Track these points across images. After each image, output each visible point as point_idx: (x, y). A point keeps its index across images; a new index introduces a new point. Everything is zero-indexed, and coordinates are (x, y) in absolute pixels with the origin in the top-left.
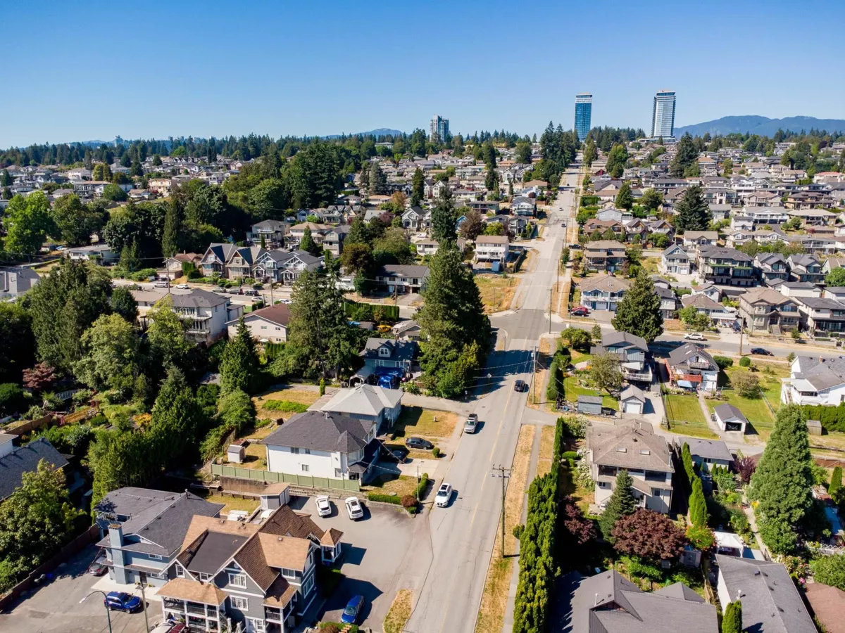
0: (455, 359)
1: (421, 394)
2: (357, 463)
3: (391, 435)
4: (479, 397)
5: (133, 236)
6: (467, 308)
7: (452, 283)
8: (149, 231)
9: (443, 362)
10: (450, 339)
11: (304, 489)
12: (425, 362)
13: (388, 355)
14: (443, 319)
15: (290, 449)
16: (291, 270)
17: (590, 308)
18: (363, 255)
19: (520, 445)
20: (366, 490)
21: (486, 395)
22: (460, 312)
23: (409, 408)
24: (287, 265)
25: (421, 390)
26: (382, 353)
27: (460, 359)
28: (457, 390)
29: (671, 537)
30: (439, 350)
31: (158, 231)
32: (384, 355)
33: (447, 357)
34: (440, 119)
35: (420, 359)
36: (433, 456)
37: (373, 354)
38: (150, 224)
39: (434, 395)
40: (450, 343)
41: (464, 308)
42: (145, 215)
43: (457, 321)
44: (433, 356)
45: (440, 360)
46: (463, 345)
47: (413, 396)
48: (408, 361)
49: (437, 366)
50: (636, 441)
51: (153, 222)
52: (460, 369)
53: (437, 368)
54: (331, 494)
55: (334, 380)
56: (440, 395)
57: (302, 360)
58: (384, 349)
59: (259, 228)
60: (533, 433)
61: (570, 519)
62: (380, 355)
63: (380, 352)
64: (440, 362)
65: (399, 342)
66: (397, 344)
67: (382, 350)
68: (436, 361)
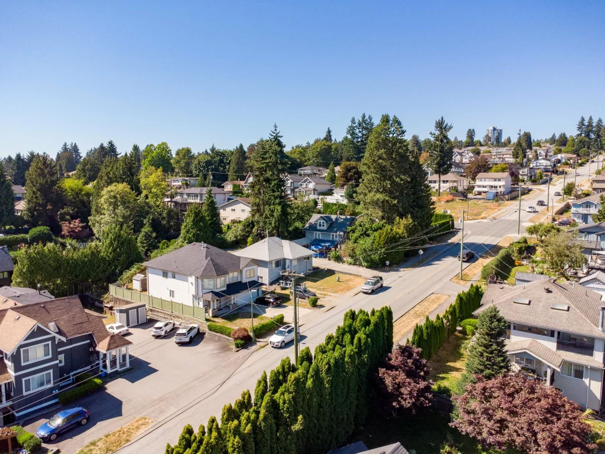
0: (380, 228)
1: (343, 262)
2: (212, 292)
4: (402, 269)
5: (210, 169)
6: (402, 180)
7: (385, 153)
8: (221, 166)
10: (382, 210)
11: (165, 314)
12: (353, 231)
13: (325, 228)
14: (377, 191)
15: (162, 274)
16: (303, 188)
17: (581, 221)
18: (354, 170)
19: (416, 309)
20: (214, 321)
21: (411, 269)
22: (393, 183)
23: (323, 270)
24: (301, 185)
25: (345, 259)
26: (320, 225)
28: (376, 257)
29: (558, 425)
31: (227, 167)
32: (322, 228)
33: (373, 226)
34: (494, 129)
36: (309, 305)
37: (313, 228)
38: (223, 162)
39: (355, 264)
41: (398, 179)
42: (221, 156)
43: (390, 193)
45: (367, 230)
46: (395, 218)
47: (336, 264)
48: (342, 233)
49: (362, 234)
50: (549, 291)
51: (225, 160)
52: (382, 237)
54: (184, 321)
56: (360, 265)
57: (248, 225)
58: (322, 221)
59: (303, 170)
60: (442, 301)
61: (391, 368)
62: (318, 228)
63: (318, 225)
64: (366, 232)
65: (339, 217)
66: (337, 219)
67: (320, 222)
68: (363, 230)
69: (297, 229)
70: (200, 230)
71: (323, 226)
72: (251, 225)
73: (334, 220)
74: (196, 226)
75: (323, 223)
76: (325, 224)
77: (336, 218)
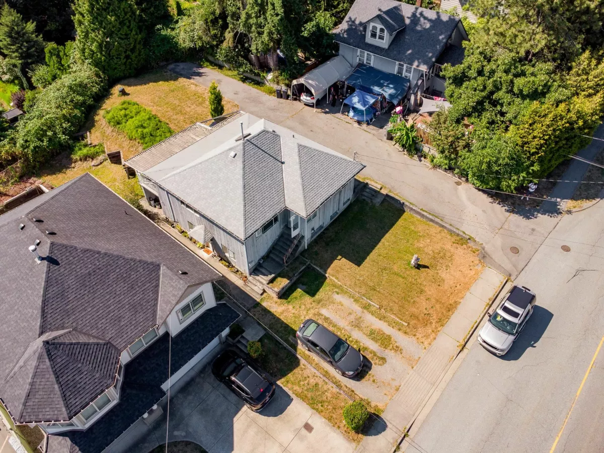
0: (537, 95)
1: (422, 155)
3: (283, 282)
4: (565, 204)
9: (500, 94)
10: (549, 28)
12: (459, 80)
13: (385, 43)
21: (586, 204)
23: (376, 193)
25: (426, 148)
26: (374, 35)
27: (553, 96)
30: (504, 56)
32: (376, 42)
33: (520, 82)
35: (449, 70)
37: (357, 35)
39: (451, 169)
40: (541, 40)
44: (480, 73)
45: (497, 88)
47: (405, 157)
48: (424, 68)
49: (480, 103)
52: (539, 128)
53: (478, 109)
55: (270, 76)
56: (464, 176)
57: (214, 22)
58: (379, 26)
62: (369, 39)
63: (368, 34)
64: (492, 93)
65: (421, 14)
66: (415, 19)
67: (375, 28)
68: (485, 88)
69: (320, 33)
70: (110, 34)
71: (381, 38)
72: (221, 22)
73: (407, 21)
74: (101, 23)
75: (382, 30)
76: (386, 34)
77: (414, 15)
